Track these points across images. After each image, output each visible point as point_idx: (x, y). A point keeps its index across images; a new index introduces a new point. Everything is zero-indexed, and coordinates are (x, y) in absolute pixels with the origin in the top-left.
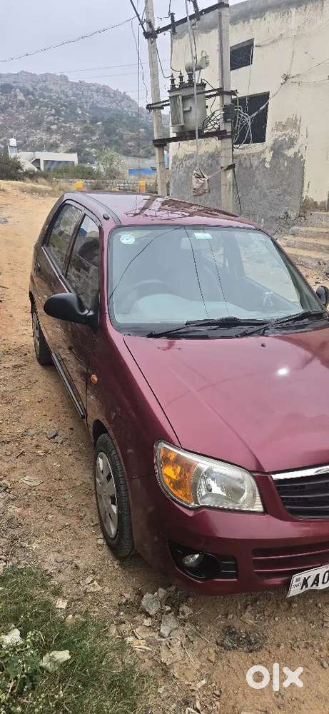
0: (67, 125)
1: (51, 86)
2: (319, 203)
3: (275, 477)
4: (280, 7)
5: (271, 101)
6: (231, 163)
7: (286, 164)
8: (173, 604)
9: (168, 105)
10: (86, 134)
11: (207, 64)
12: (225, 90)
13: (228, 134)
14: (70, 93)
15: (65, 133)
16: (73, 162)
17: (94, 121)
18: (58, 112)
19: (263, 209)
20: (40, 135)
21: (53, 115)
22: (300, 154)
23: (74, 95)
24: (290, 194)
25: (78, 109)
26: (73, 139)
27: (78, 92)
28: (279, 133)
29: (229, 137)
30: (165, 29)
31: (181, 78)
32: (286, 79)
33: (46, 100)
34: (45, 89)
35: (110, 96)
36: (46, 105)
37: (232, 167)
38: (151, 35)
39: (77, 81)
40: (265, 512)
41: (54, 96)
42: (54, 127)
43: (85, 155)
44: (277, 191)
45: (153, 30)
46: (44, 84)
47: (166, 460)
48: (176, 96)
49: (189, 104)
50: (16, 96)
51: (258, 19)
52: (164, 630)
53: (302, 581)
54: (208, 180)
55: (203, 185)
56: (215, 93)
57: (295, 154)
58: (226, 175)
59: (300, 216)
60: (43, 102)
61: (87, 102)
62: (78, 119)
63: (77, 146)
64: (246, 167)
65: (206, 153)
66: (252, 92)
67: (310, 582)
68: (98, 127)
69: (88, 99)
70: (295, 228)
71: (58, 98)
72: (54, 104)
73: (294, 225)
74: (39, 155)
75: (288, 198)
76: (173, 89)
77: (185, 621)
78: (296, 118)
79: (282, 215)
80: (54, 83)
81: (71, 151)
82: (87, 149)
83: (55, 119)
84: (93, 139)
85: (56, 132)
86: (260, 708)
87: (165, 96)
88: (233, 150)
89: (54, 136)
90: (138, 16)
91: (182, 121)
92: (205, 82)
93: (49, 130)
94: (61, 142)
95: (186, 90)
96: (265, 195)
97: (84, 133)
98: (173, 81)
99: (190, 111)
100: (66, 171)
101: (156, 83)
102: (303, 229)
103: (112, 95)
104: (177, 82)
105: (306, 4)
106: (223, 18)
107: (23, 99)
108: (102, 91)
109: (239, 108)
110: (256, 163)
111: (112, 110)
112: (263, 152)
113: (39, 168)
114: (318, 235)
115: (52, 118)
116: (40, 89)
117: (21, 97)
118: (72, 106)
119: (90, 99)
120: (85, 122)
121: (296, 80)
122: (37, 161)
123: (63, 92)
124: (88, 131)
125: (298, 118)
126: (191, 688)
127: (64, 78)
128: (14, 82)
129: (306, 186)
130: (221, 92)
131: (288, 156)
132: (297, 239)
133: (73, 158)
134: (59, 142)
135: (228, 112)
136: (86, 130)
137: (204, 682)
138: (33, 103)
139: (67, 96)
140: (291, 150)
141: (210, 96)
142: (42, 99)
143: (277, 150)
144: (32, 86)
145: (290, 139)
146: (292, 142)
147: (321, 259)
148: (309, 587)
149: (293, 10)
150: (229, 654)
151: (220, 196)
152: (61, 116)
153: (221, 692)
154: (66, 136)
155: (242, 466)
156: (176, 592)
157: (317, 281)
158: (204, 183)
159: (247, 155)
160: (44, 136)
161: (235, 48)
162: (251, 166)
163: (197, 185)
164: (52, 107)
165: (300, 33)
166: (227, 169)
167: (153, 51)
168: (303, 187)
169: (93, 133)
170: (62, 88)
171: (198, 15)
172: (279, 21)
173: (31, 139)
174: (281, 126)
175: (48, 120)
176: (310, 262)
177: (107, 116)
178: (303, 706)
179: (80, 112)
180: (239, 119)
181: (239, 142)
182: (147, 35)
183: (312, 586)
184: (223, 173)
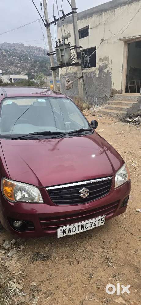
0: (24, 64)
1: (17, 48)
2: (118, 91)
3: (47, 189)
4: (98, 12)
5: (97, 50)
6: (82, 76)
7: (104, 76)
8: (17, 244)
9: (55, 53)
10: (32, 68)
11: (70, 36)
12: (77, 46)
13: (79, 64)
14: (25, 51)
15: (23, 68)
16: (26, 79)
17: (35, 62)
18: (20, 59)
19: (96, 94)
20: (13, 69)
21: (18, 60)
22: (109, 71)
23: (27, 52)
24: (107, 88)
25: (29, 57)
26: (27, 70)
27: (29, 50)
28: (101, 63)
29: (80, 65)
30: (53, 22)
31: (60, 42)
32: (102, 41)
33: (15, 54)
34: (15, 50)
35: (42, 52)
36: (15, 56)
37: (82, 77)
38: (47, 25)
39: (28, 46)
40: (44, 203)
41: (18, 52)
42: (19, 65)
43: (32, 76)
44: (101, 87)
45: (48, 23)
46: (14, 47)
47: (6, 184)
48: (58, 49)
49: (64, 52)
50: (2, 53)
51: (90, 18)
52: (10, 254)
53: (62, 231)
54: (72, 83)
55: (69, 85)
56: (73, 47)
57: (108, 71)
58: (80, 81)
59: (111, 96)
60: (13, 55)
61: (32, 54)
62: (29, 61)
63: (28, 73)
64: (89, 77)
65: (73, 72)
66: (90, 47)
67: (67, 231)
68: (37, 64)
69: (33, 53)
70: (109, 101)
71: (20, 53)
72: (19, 56)
73: (109, 100)
74: (11, 77)
75: (106, 89)
76: (57, 46)
77: (20, 251)
78: (107, 56)
79: (104, 96)
80: (18, 47)
81: (26, 75)
82: (33, 74)
83: (19, 62)
84: (35, 69)
85: (19, 67)
86: (40, 280)
87: (54, 49)
88: (82, 70)
89: (19, 69)
90: (42, 18)
91: (61, 59)
92: (70, 43)
93: (16, 66)
94: (22, 71)
95: (62, 47)
96: (97, 89)
97: (32, 67)
98: (57, 43)
99: (64, 55)
100: (22, 82)
101: (50, 45)
102: (111, 101)
103: (43, 51)
104: (58, 43)
105: (108, 11)
106: (74, 17)
107: (5, 54)
108: (38, 49)
109: (83, 53)
110: (93, 75)
111: (43, 57)
112: (95, 71)
113: (12, 82)
114: (117, 104)
115: (17, 61)
116: (13, 49)
117: (4, 53)
118: (26, 56)
119: (34, 53)
120: (31, 62)
121: (106, 41)
122: (11, 79)
123: (22, 50)
124: (33, 66)
125: (108, 56)
126: (14, 274)
127: (23, 45)
128: (2, 47)
129: (112, 84)
130: (75, 47)
131: (105, 72)
132: (109, 106)
133: (26, 77)
134: (21, 71)
135: (79, 55)
136: (32, 66)
137: (21, 272)
138: (9, 56)
139: (24, 52)
140: (105, 70)
141: (72, 49)
142: (13, 54)
143: (101, 70)
144: (9, 48)
145: (105, 65)
146: (106, 66)
147: (118, 114)
148: (67, 234)
149: (104, 13)
150: (34, 262)
151: (78, 90)
152: (21, 60)
153: (26, 275)
154: (24, 68)
155: (34, 185)
156: (20, 241)
157: (116, 122)
158: (70, 84)
159: (89, 72)
160: (15, 69)
161: (80, 30)
162: (91, 77)
163: (67, 85)
164: (18, 57)
165: (107, 22)
166: (80, 78)
167: (49, 31)
168: (111, 84)
169: (35, 67)
170: (22, 49)
171: (64, 16)
172: (98, 18)
173: (9, 70)
174: (101, 60)
175: (16, 62)
176: (113, 115)
177: (41, 60)
178: (57, 279)
179: (29, 58)
180: (84, 58)
181: (84, 67)
182: (46, 25)
183: (68, 233)
184: (78, 80)
